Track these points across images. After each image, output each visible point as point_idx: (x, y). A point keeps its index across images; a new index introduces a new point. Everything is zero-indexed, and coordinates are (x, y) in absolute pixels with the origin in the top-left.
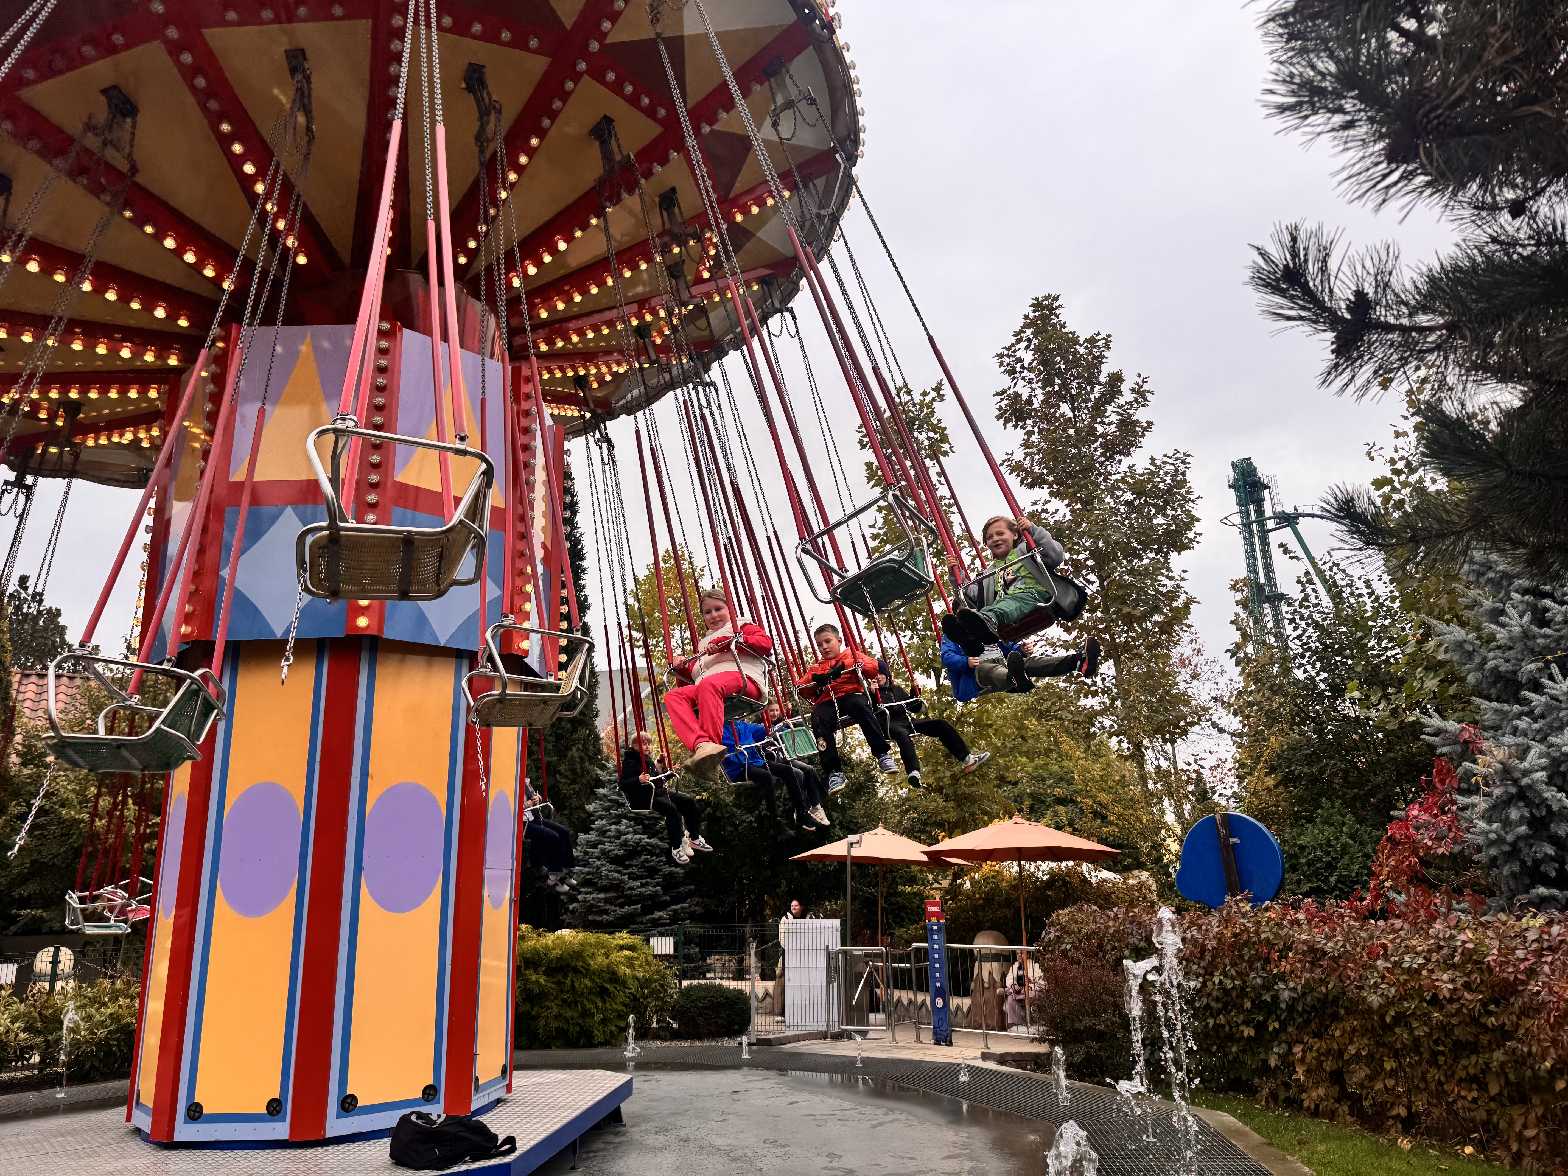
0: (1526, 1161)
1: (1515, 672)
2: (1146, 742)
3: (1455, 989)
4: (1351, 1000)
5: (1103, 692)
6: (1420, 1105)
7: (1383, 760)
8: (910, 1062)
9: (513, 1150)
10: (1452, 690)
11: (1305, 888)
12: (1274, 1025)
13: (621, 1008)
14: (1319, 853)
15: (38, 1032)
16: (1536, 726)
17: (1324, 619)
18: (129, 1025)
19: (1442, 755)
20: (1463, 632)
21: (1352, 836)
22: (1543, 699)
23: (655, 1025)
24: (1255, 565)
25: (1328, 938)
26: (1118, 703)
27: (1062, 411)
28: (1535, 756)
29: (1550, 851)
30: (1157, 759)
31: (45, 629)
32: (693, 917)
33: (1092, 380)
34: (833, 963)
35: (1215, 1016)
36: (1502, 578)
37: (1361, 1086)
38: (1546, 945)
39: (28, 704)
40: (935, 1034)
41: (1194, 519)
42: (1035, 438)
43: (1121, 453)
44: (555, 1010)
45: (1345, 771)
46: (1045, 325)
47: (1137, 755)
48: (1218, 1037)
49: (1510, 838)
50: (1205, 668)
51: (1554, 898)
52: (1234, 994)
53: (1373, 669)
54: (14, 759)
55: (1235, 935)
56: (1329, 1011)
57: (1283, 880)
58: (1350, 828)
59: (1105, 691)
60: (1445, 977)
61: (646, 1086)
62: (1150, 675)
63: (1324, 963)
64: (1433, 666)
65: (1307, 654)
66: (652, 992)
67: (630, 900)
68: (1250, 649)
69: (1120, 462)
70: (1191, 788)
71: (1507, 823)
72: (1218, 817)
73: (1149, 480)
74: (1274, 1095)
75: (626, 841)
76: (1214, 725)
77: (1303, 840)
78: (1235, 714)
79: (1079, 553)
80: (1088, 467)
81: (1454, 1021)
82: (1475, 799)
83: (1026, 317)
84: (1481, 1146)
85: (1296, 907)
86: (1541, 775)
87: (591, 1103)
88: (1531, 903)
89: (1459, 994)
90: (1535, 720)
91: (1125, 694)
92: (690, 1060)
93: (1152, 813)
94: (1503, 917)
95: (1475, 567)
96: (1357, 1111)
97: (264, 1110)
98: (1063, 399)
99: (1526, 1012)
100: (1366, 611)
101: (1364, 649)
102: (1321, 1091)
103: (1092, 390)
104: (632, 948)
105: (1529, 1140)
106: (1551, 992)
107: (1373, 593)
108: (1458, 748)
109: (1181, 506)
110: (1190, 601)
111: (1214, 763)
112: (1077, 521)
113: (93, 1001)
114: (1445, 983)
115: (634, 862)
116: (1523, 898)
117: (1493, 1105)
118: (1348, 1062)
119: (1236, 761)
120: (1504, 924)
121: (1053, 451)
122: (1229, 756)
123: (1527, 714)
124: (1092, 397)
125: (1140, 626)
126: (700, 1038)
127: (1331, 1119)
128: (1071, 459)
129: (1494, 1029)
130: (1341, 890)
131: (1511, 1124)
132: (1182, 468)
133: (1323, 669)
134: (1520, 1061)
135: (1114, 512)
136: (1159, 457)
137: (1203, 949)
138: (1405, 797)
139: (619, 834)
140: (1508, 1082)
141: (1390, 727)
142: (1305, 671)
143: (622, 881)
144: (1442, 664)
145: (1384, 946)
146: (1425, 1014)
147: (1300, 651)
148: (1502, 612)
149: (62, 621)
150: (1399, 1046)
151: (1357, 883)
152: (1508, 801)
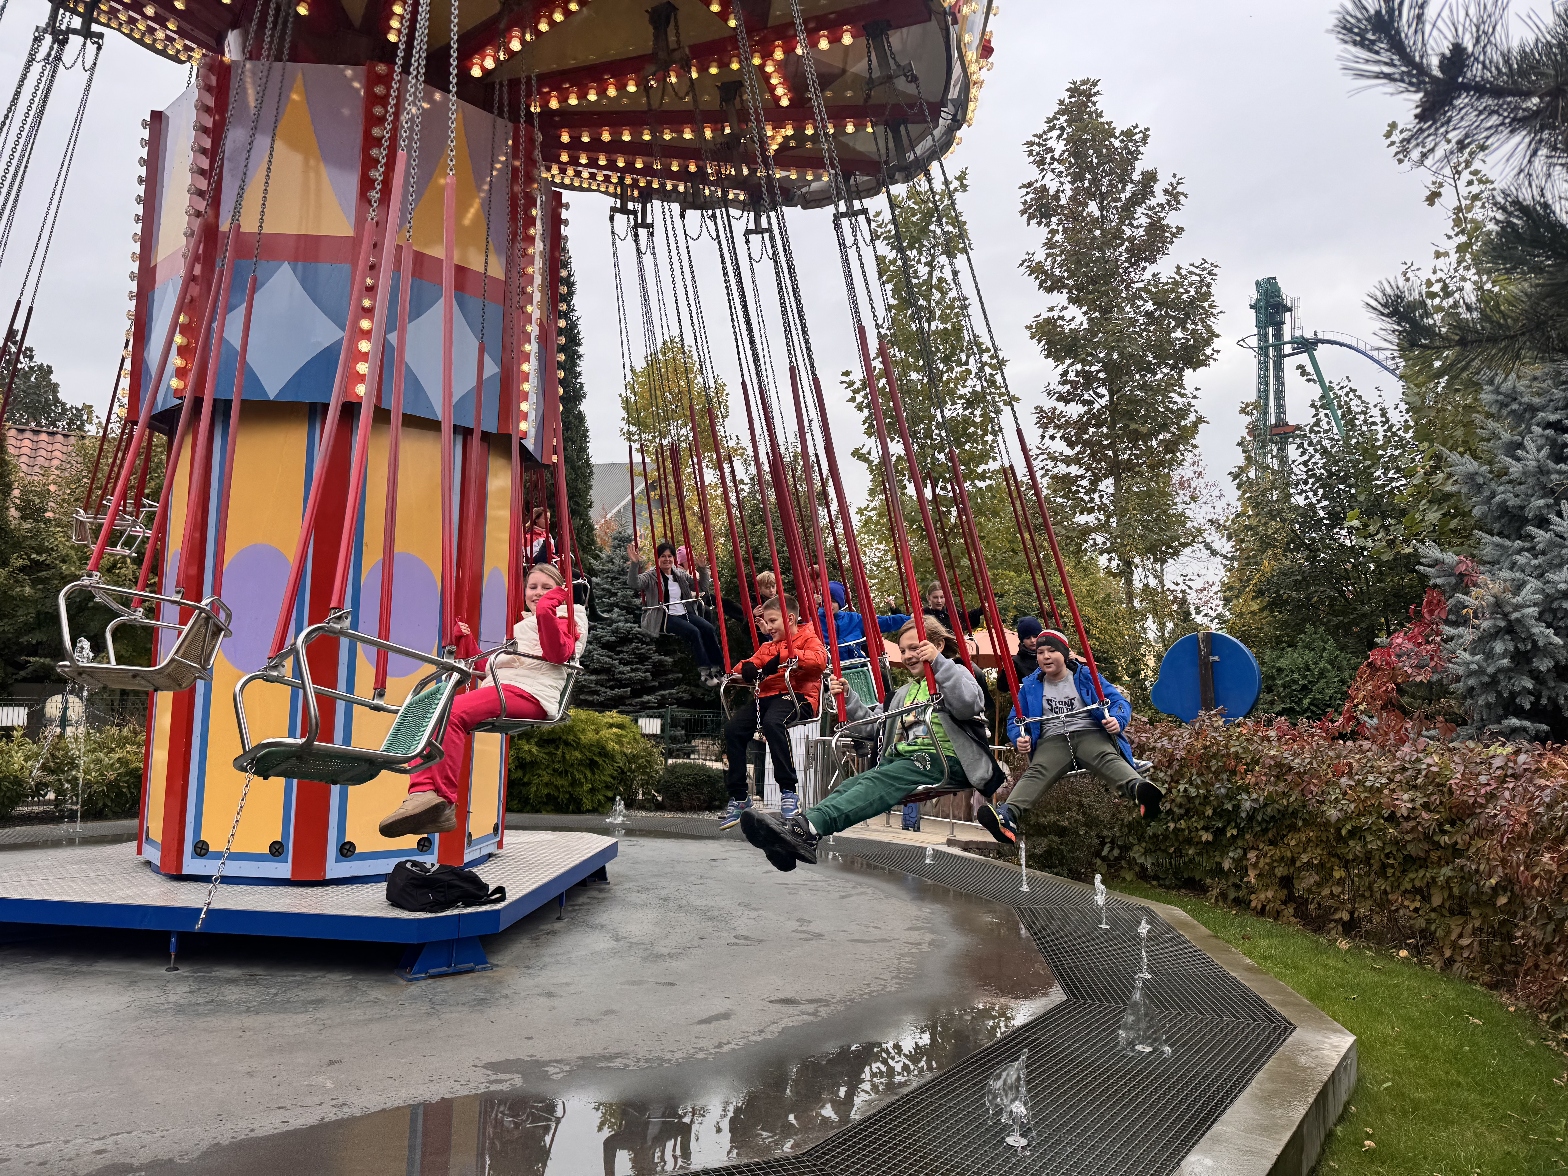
0: (1457, 965)
1: (1522, 508)
2: (1137, 560)
3: (1414, 808)
4: (1309, 813)
5: (1099, 510)
6: (1362, 910)
7: (1372, 590)
8: (880, 843)
9: (503, 898)
10: (1453, 524)
11: (1278, 708)
12: (1231, 832)
13: (609, 779)
14: (1296, 676)
15: (52, 772)
16: (1535, 562)
17: (1333, 446)
18: (137, 769)
19: (1435, 586)
20: (1476, 464)
21: (1331, 662)
22: (1548, 535)
23: (640, 797)
24: (1266, 391)
25: (1296, 755)
26: (1114, 521)
27: (1089, 209)
28: (1531, 592)
29: (1529, 684)
30: (1146, 577)
31: (37, 386)
32: (680, 703)
33: (1124, 178)
34: (812, 750)
35: (1176, 820)
36: (1525, 410)
37: (1309, 891)
38: (1510, 772)
39: (24, 459)
40: (904, 820)
41: (1214, 335)
42: (1058, 237)
43: (1146, 259)
44: (546, 778)
45: (1332, 599)
46: (1081, 113)
47: (1126, 572)
48: (1177, 840)
49: (1491, 670)
50: (1204, 492)
51: (1524, 730)
52: (1197, 802)
53: (1376, 499)
54: (13, 512)
55: (1205, 748)
56: (1288, 822)
57: (1257, 699)
58: (1331, 653)
59: (1102, 508)
60: (1406, 797)
61: (632, 850)
62: (1149, 494)
63: (1289, 778)
64: (1440, 498)
65: (1311, 481)
66: (639, 767)
67: (620, 684)
68: (1252, 474)
69: (1144, 269)
70: (1175, 607)
71: (1490, 656)
72: (1201, 635)
73: (1173, 291)
74: (1223, 895)
75: (617, 628)
76: (1208, 546)
77: (1282, 663)
78: (1230, 538)
79: (1092, 364)
80: (1111, 273)
81: (1408, 837)
82: (1461, 630)
83: (1061, 102)
84: (1416, 950)
85: (1268, 723)
86: (1533, 611)
87: (578, 862)
88: (1501, 733)
89: (1417, 813)
90: (1535, 557)
91: (1121, 512)
92: (673, 829)
93: (1134, 629)
94: (1471, 744)
95: (1500, 397)
96: (1302, 914)
97: (267, 851)
98: (1091, 196)
99: (1478, 833)
100: (1377, 440)
101: (1370, 477)
102: (1270, 894)
103: (1123, 188)
104: (621, 726)
105: (1462, 948)
106: (1508, 815)
107: (1387, 421)
108: (1452, 580)
109: (1202, 321)
110: (1200, 420)
111: (1200, 586)
112: (1092, 331)
113: (101, 746)
114: (1404, 801)
115: (625, 649)
116: (1495, 728)
117: (1433, 915)
118: (1300, 869)
119: (1223, 584)
120: (1472, 751)
121: (1076, 253)
122: (1217, 580)
123: (1528, 550)
124: (1123, 196)
125: (1145, 444)
126: (682, 810)
127: (1275, 919)
128: (1094, 262)
129: (1446, 847)
130: (1312, 712)
131: (1449, 932)
132: (1208, 279)
133: (1324, 497)
134: (1466, 877)
135: (1133, 322)
136: (1185, 267)
137: (1171, 759)
138: (1388, 627)
139: (611, 622)
140: (1451, 896)
141: (1385, 558)
142: (1307, 498)
143: (612, 665)
144: (1448, 496)
145: (1350, 765)
146: (1381, 830)
147: (1304, 477)
148: (1521, 445)
149: (54, 378)
150: (1350, 857)
151: (1329, 706)
152: (1496, 634)
